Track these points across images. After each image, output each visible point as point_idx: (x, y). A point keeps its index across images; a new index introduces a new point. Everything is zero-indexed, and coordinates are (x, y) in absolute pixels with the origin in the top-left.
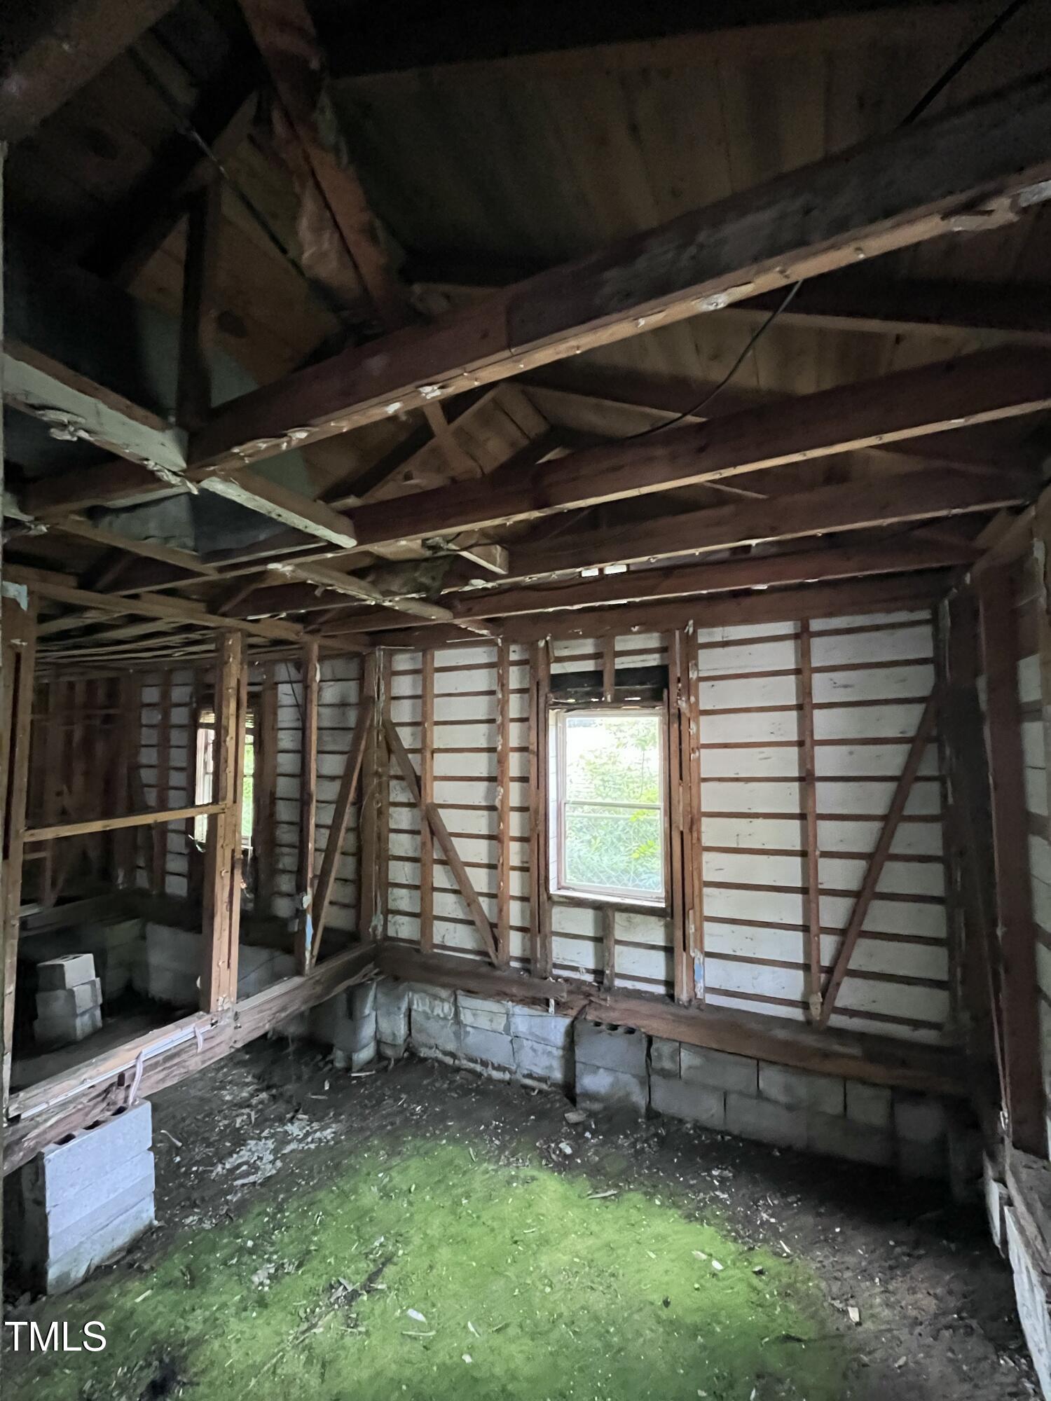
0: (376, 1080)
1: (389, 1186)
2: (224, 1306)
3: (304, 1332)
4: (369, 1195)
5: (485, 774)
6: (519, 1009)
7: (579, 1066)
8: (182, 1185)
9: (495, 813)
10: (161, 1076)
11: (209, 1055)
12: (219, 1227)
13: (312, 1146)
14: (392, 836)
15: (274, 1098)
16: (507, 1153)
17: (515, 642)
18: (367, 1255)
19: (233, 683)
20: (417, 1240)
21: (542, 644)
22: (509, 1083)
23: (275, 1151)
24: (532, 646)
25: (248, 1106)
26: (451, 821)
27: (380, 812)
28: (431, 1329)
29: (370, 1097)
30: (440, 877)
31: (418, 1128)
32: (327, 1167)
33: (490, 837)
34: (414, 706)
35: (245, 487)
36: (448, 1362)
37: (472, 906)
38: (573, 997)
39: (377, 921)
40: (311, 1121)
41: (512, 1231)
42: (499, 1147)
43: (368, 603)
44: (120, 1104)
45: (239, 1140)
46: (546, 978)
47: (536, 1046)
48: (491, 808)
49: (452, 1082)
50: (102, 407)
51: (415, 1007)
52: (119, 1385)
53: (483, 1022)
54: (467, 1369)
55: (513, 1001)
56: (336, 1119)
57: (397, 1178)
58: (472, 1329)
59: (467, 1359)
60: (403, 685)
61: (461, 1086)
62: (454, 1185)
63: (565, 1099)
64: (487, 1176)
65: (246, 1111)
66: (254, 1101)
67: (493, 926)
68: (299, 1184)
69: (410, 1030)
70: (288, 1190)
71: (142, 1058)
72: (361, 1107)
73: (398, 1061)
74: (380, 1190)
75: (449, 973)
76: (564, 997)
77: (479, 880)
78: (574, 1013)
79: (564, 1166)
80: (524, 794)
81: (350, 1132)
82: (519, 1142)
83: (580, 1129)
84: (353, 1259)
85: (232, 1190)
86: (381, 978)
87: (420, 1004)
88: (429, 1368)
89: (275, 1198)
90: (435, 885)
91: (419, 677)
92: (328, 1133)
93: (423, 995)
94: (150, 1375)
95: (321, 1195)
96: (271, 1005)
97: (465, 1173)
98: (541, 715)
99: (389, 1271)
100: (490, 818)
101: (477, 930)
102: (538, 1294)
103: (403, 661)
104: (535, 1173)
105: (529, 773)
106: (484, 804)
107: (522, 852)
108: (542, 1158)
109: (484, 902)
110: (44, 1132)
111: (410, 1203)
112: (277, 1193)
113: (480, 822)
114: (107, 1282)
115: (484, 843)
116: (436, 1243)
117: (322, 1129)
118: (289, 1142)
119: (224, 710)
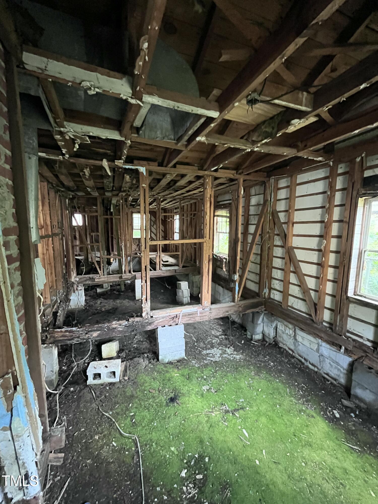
0: (259, 347)
1: (252, 384)
2: (193, 390)
3: (209, 412)
4: (244, 384)
5: (318, 234)
6: (324, 344)
7: (353, 383)
8: (195, 352)
9: (321, 253)
10: (188, 319)
11: (202, 318)
12: (199, 368)
13: (232, 359)
14: (274, 259)
15: (226, 339)
16: (304, 399)
17: (341, 162)
18: (236, 402)
19: (209, 196)
20: (255, 408)
21: (358, 159)
22: (316, 372)
23: (221, 354)
24: (352, 162)
25: (218, 338)
26: (300, 255)
27: (269, 248)
28: (249, 441)
29: (256, 352)
30: (293, 278)
31: (269, 371)
32: (234, 367)
33: (318, 264)
34: (286, 203)
35: (160, 96)
36: (250, 457)
37: (306, 294)
38: (355, 349)
39: (266, 291)
40: (234, 351)
41: (295, 430)
42: (301, 395)
43: (248, 151)
44: (177, 323)
45: (212, 347)
46: (341, 336)
47: (332, 363)
48: (320, 250)
49: (289, 360)
50: (99, 75)
51: (278, 327)
52: (165, 393)
53: (306, 343)
54: (255, 466)
55: (321, 340)
56: (242, 354)
57: (255, 384)
58: (264, 453)
59: (257, 462)
60: (282, 194)
61: (293, 364)
62: (276, 398)
63: (345, 393)
64: (291, 403)
65: (217, 339)
66: (220, 337)
67: (315, 305)
68: (224, 368)
69: (276, 334)
70: (220, 368)
71: (182, 312)
72: (251, 354)
73: (270, 344)
74: (248, 384)
75: (293, 318)
76: (350, 347)
77: (311, 283)
78: (356, 357)
79: (332, 420)
80: (338, 245)
81: (245, 360)
82: (312, 398)
83: (349, 410)
84: (232, 400)
85: (206, 359)
86: (266, 312)
87: (281, 327)
88: (242, 455)
89: (216, 368)
90: (290, 282)
91: (289, 189)
92: (238, 357)
93: (282, 324)
94: (172, 395)
95: (229, 374)
96: (223, 309)
97: (282, 396)
98: (354, 201)
99: (241, 411)
100: (319, 255)
101: (307, 304)
102: (298, 462)
103: (283, 183)
104: (315, 415)
105: (342, 233)
106: (316, 248)
107: (335, 273)
108: (322, 411)
109: (313, 293)
110: (159, 323)
111: (257, 395)
112: (217, 367)
113: (314, 257)
114: (171, 366)
115: (315, 266)
116: (262, 414)
117: (237, 355)
118: (225, 354)
119: (205, 206)
